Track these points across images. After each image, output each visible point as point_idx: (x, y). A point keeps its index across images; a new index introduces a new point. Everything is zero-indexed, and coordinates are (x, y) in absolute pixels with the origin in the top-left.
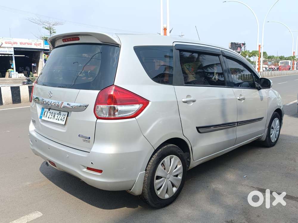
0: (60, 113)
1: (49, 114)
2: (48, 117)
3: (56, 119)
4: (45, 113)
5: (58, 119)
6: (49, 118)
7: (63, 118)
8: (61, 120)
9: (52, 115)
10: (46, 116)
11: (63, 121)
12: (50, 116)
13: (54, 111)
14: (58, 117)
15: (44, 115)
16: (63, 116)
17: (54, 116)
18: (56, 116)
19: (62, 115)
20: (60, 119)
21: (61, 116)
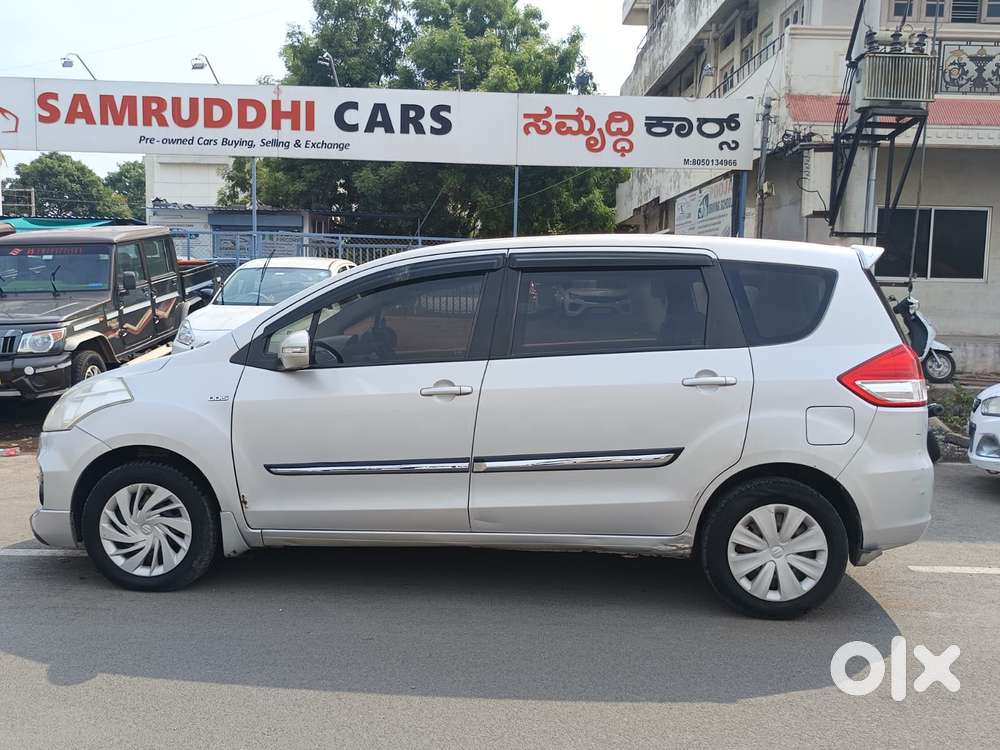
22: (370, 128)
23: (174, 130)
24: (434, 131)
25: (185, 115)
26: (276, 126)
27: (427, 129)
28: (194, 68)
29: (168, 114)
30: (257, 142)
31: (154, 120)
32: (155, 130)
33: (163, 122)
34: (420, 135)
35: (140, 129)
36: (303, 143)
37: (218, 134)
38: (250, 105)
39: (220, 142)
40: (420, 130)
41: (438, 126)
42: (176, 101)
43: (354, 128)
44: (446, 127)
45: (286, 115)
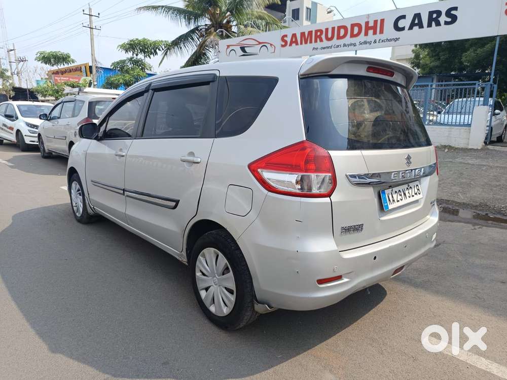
0: (409, 186)
1: (395, 196)
2: (396, 200)
3: (410, 197)
4: (388, 197)
5: (411, 196)
6: (398, 201)
7: (416, 190)
8: (416, 194)
9: (401, 195)
10: (394, 201)
11: (420, 194)
12: (399, 198)
13: (400, 188)
14: (410, 192)
15: (389, 200)
16: (415, 188)
17: (405, 194)
18: (407, 192)
19: (413, 187)
20: (413, 194)
21: (413, 189)
22: (411, 28)
23: (326, 43)
24: (446, 23)
25: (330, 35)
26: (366, 34)
27: (442, 23)
28: (328, 13)
29: (323, 37)
30: (358, 44)
31: (318, 40)
32: (319, 44)
33: (321, 40)
34: (438, 27)
35: (314, 45)
36: (377, 41)
37: (341, 42)
38: (356, 26)
39: (342, 46)
40: (438, 24)
41: (449, 20)
42: (327, 30)
43: (403, 29)
44: (454, 19)
45: (371, 28)
